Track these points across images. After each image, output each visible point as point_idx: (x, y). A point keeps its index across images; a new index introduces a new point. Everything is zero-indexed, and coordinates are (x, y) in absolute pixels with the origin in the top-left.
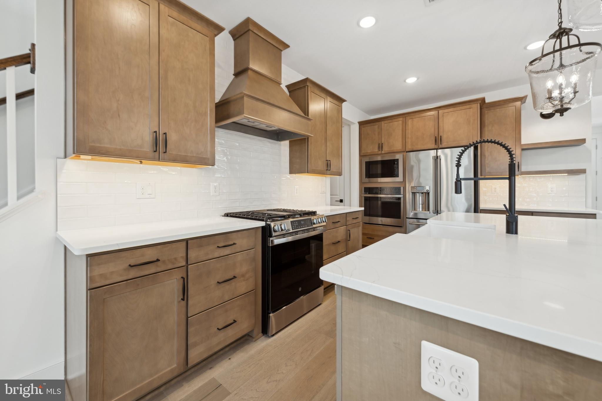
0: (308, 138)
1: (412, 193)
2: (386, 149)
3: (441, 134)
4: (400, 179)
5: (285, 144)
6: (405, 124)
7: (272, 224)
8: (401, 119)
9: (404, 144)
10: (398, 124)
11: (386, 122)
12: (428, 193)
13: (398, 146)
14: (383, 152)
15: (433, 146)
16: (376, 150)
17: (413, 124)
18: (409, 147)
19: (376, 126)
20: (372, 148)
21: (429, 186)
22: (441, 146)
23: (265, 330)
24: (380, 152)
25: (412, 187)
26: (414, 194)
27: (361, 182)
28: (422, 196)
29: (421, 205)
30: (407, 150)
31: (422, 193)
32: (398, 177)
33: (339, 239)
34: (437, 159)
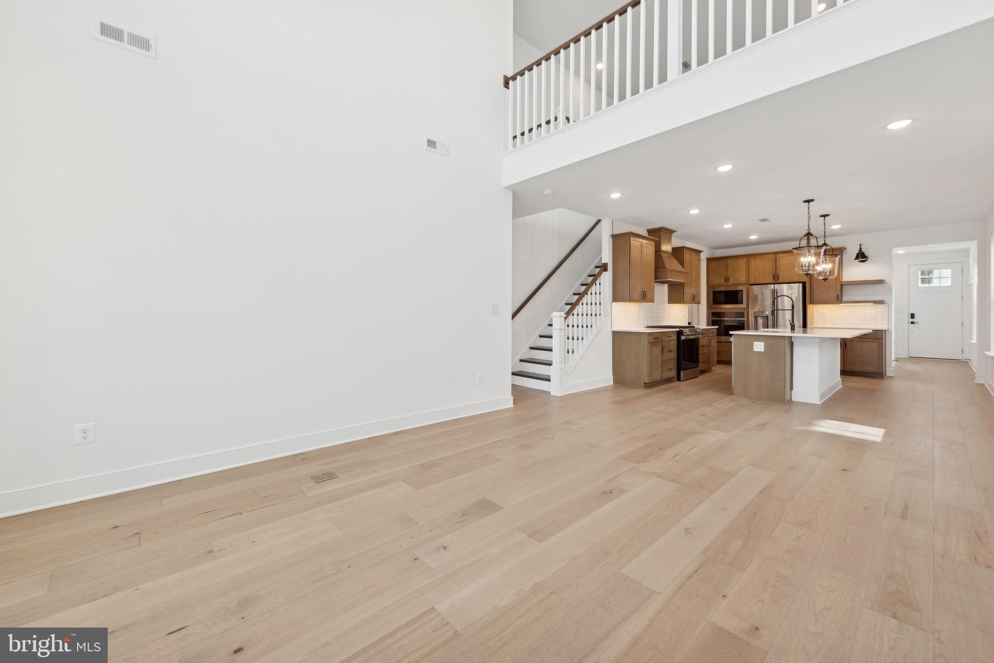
0: (683, 284)
1: (754, 316)
2: (731, 281)
3: (778, 272)
4: (744, 305)
5: (666, 286)
6: (748, 263)
7: (683, 330)
8: (745, 258)
9: (748, 278)
10: (742, 263)
11: (731, 259)
12: (768, 317)
13: (742, 279)
14: (729, 284)
15: (772, 281)
16: (723, 282)
17: (756, 263)
18: (752, 281)
19: (723, 262)
20: (719, 281)
21: (768, 313)
22: (777, 282)
23: (679, 379)
24: (726, 284)
25: (755, 313)
26: (756, 317)
27: (709, 307)
28: (762, 319)
29: (761, 326)
30: (750, 283)
31: (763, 317)
32: (742, 304)
33: (705, 344)
34: (774, 292)
